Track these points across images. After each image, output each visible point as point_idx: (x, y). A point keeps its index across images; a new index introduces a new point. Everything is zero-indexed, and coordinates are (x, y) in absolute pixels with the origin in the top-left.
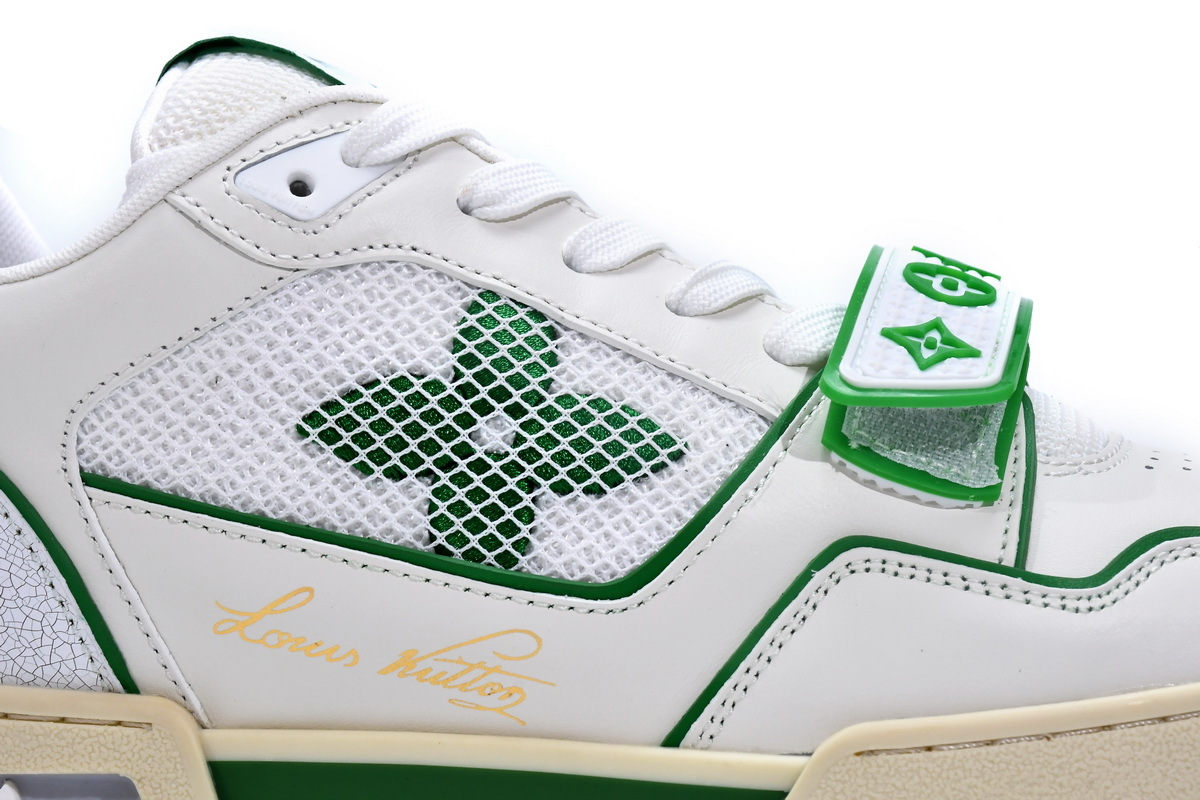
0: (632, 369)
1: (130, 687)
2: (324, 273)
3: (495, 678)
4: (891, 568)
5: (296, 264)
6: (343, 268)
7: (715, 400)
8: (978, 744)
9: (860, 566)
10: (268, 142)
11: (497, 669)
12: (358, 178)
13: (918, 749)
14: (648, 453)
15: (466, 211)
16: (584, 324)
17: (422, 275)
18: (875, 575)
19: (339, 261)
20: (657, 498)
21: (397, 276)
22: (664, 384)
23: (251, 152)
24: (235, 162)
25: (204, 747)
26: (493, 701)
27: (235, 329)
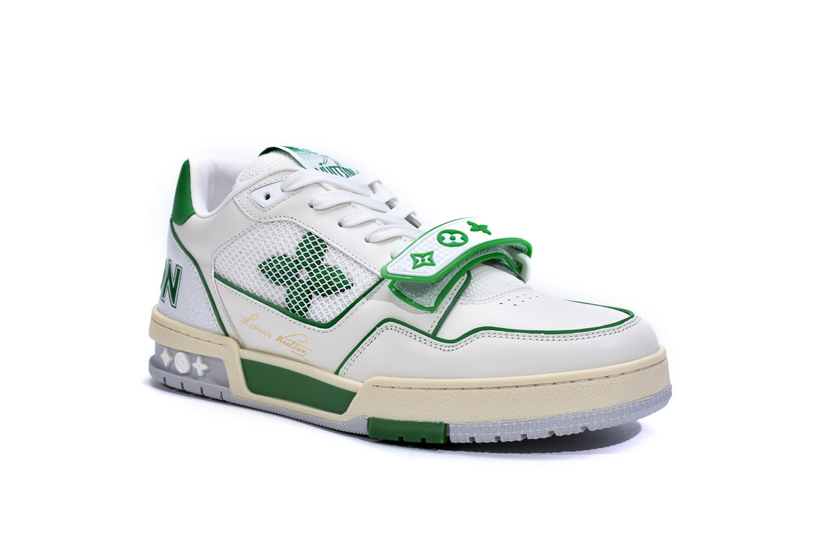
0: (344, 259)
1: (227, 335)
2: (267, 223)
3: (299, 346)
4: (398, 329)
5: (260, 220)
6: (273, 222)
7: (366, 271)
8: (406, 388)
9: (389, 328)
10: (262, 183)
11: (299, 344)
12: (283, 194)
13: (389, 387)
14: (340, 286)
15: (312, 207)
16: (334, 245)
17: (293, 225)
18: (393, 331)
19: (271, 220)
20: (341, 300)
21: (287, 226)
22: (352, 264)
23: (257, 186)
24: (252, 189)
25: (240, 354)
26: (300, 353)
27: (244, 238)
